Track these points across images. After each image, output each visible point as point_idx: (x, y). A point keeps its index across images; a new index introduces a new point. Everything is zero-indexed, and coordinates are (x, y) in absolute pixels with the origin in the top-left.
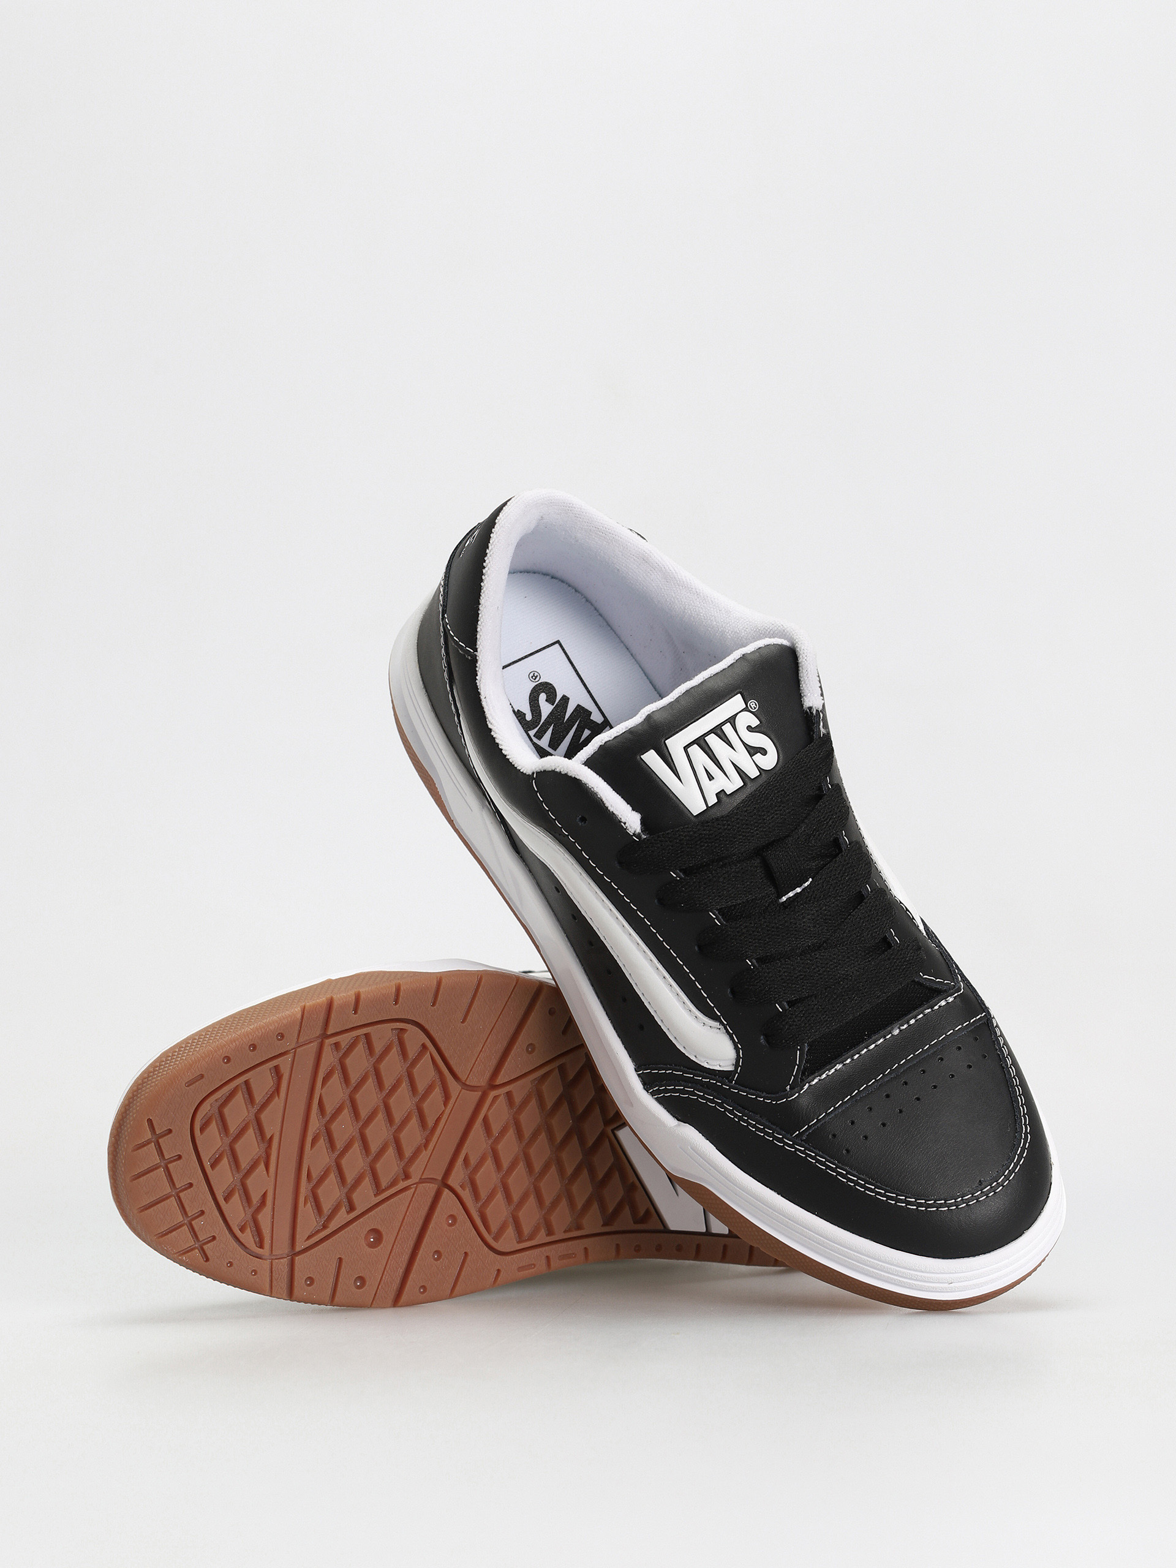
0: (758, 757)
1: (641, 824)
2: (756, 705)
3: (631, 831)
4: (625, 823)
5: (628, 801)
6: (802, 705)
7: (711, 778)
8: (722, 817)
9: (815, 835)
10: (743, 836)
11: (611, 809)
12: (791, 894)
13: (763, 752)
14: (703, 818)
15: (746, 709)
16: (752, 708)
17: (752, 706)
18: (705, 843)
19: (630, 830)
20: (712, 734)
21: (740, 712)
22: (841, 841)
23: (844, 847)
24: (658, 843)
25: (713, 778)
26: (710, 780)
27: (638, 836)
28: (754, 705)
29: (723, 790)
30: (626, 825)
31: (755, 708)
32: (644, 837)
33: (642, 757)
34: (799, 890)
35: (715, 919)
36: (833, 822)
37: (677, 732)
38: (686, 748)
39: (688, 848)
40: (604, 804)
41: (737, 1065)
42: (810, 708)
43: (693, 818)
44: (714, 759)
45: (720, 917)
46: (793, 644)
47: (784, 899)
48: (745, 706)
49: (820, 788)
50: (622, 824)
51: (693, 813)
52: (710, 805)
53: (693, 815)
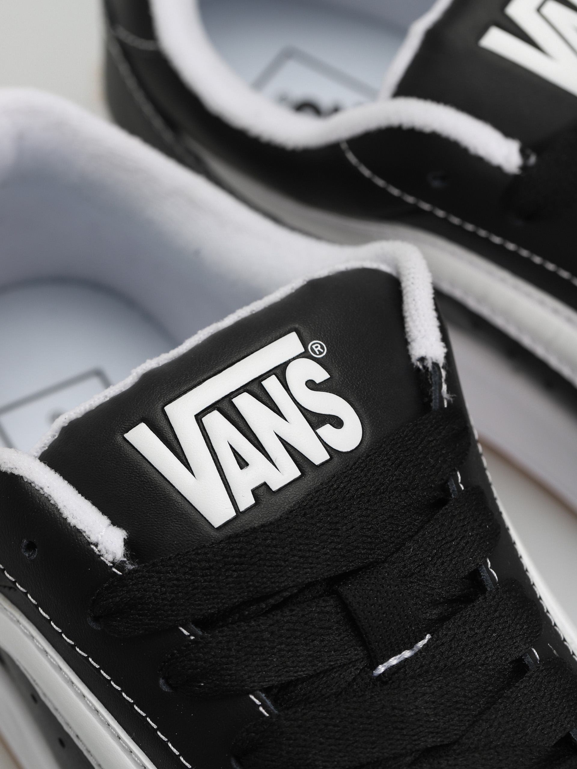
0: (326, 431)
1: (124, 545)
2: (322, 347)
3: (108, 558)
4: (96, 545)
5: (104, 510)
6: (409, 357)
7: (243, 463)
8: (263, 526)
9: (435, 564)
10: (300, 557)
11: (73, 521)
12: (394, 661)
13: (337, 423)
14: (229, 531)
15: (305, 355)
16: (315, 353)
17: (316, 350)
18: (234, 571)
19: (106, 556)
20: (245, 395)
21: (294, 359)
22: (484, 575)
23: (489, 587)
24: (153, 576)
25: (247, 464)
26: (242, 468)
27: (120, 566)
28: (319, 348)
29: (265, 484)
30: (100, 547)
31: (321, 353)
32: (130, 567)
33: (126, 436)
34: (407, 654)
35: (259, 706)
36: (467, 543)
37: (185, 392)
38: (199, 417)
39: (205, 581)
40: (61, 514)
42: (422, 359)
43: (213, 533)
44: (248, 433)
45: (269, 703)
46: (398, 273)
47: (381, 669)
48: (302, 350)
49: (444, 488)
50: (92, 546)
51: (213, 524)
52: (242, 508)
53: (213, 527)
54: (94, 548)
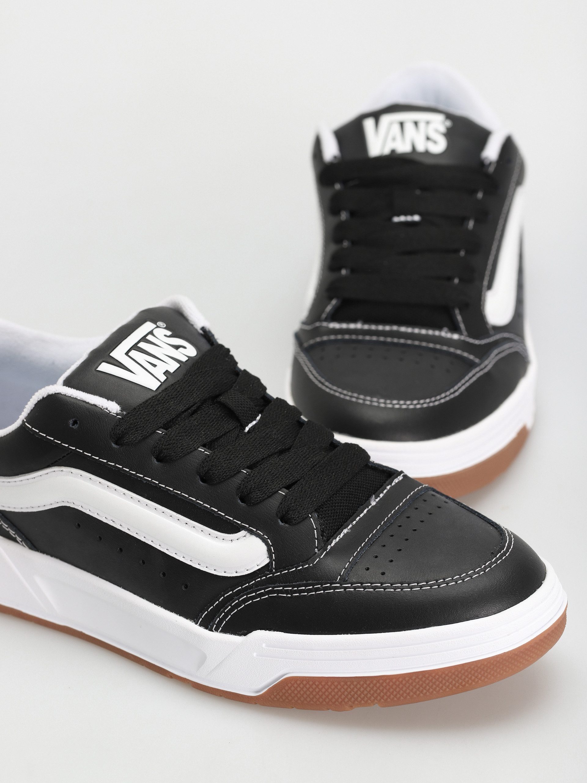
0: (182, 350)
1: (119, 407)
3: (114, 413)
11: (92, 402)
12: (250, 425)
13: (184, 347)
15: (158, 327)
16: (161, 326)
17: (161, 324)
20: (142, 343)
21: (154, 329)
27: (121, 414)
30: (108, 409)
32: (125, 413)
33: (99, 369)
34: (254, 422)
35: (204, 451)
38: (127, 354)
40: (85, 402)
41: (270, 557)
42: (203, 328)
43: (154, 393)
44: (151, 355)
45: (207, 449)
47: (247, 429)
48: (156, 326)
51: (153, 389)
52: (162, 381)
53: (153, 390)
54: (106, 410)
